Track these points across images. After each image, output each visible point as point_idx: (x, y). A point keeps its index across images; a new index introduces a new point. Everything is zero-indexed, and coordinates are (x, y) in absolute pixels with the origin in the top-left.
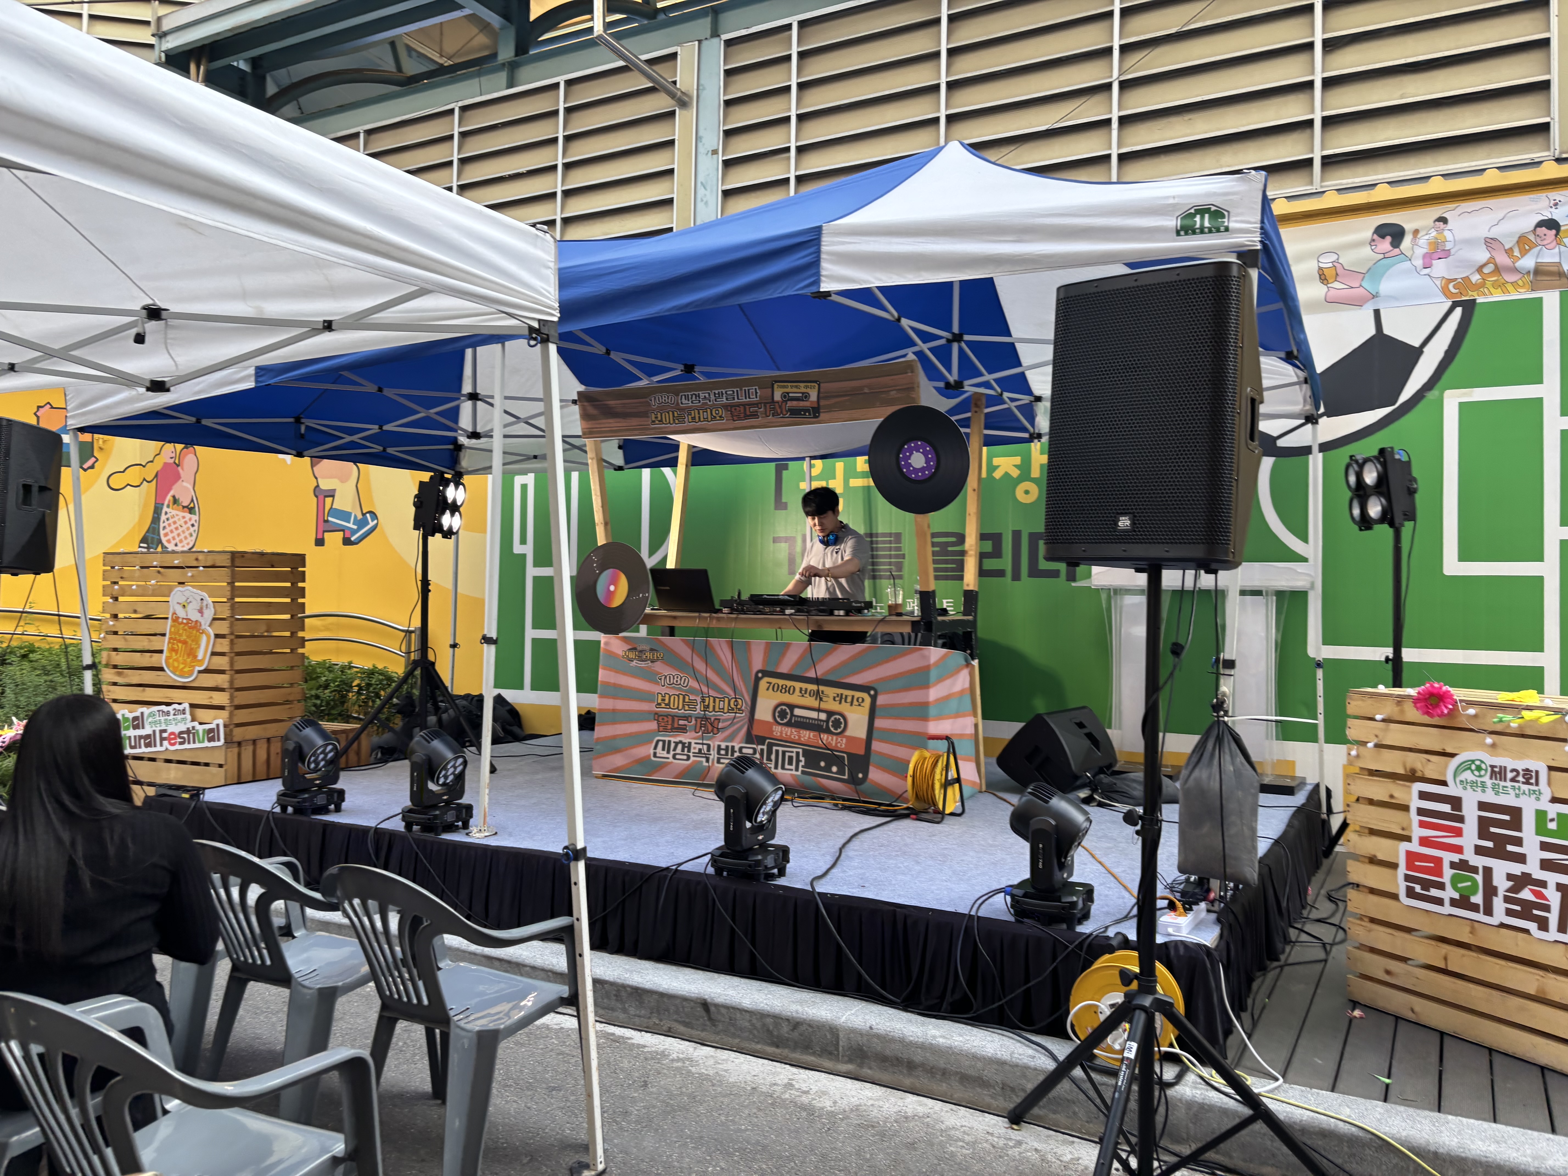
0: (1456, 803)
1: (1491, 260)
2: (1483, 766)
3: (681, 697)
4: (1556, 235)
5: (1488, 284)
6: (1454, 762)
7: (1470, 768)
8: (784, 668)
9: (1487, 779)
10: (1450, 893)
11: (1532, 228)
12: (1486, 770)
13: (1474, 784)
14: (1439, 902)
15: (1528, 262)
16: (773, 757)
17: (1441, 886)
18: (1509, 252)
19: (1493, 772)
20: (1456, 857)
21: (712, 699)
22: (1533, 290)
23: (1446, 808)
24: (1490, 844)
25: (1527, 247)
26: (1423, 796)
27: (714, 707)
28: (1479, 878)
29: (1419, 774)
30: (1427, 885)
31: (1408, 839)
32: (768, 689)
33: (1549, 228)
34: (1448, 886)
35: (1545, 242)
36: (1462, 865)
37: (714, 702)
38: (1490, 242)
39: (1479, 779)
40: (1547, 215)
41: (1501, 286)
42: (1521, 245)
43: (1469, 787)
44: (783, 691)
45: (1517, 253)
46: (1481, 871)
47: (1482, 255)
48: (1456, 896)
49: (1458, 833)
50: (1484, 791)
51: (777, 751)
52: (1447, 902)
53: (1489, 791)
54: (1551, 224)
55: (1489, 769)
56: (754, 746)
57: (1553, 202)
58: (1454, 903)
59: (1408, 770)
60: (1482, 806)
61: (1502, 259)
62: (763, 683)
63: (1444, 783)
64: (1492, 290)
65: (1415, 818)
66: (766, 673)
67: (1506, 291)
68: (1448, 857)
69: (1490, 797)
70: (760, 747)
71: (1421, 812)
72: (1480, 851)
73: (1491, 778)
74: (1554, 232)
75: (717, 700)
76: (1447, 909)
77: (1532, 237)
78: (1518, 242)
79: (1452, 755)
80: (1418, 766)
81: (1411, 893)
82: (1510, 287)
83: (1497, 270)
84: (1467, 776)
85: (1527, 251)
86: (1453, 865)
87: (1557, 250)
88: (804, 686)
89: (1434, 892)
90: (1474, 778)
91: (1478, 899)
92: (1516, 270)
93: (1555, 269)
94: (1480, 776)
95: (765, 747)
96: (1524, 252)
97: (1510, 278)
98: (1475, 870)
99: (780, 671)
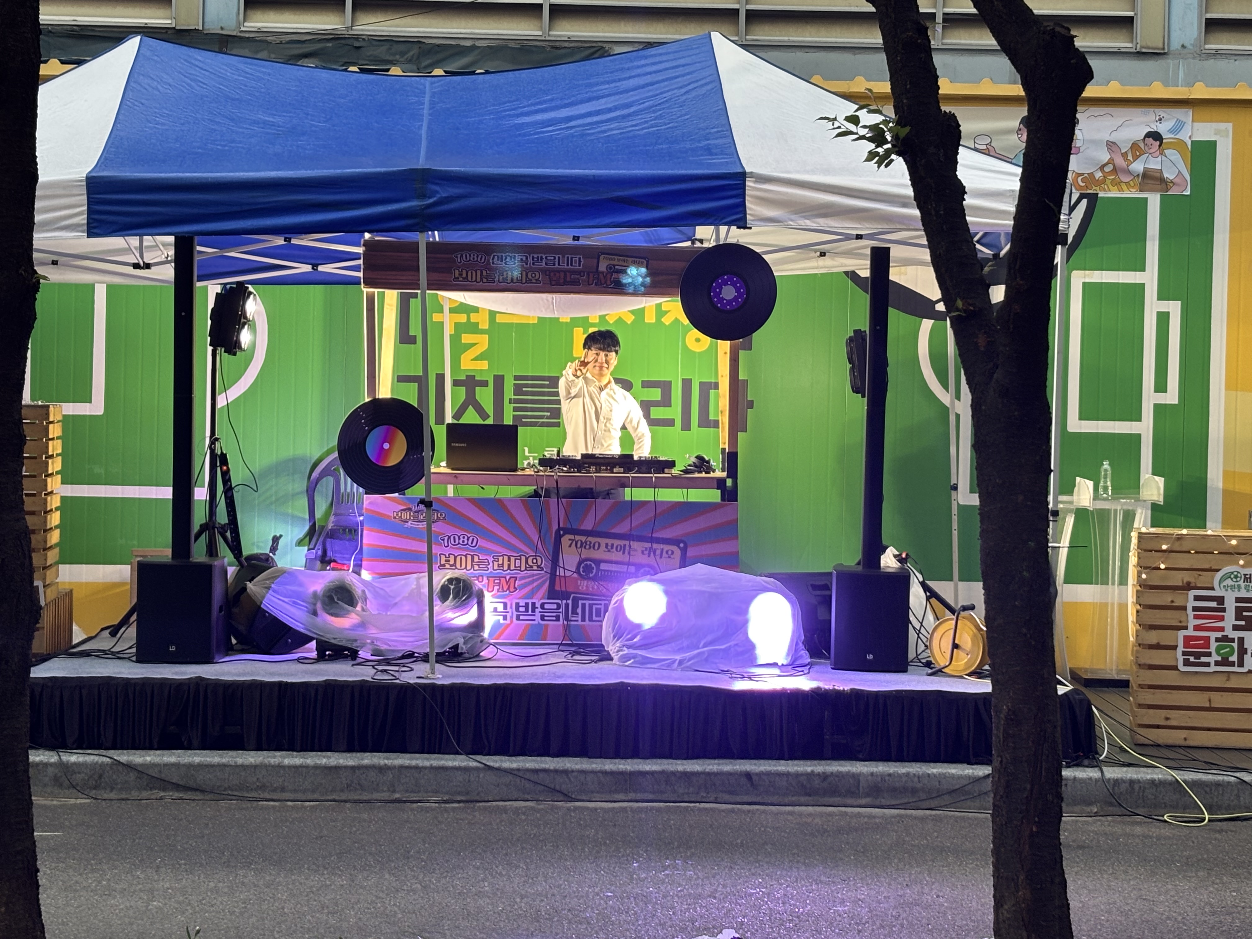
0: (1220, 600)
1: (1111, 161)
2: (1239, 575)
3: (469, 557)
4: (1160, 146)
5: (1108, 182)
6: (1219, 575)
7: (1230, 577)
8: (588, 525)
9: (1241, 583)
10: (1216, 657)
11: (1142, 138)
12: (1241, 577)
13: (1232, 587)
14: (1208, 665)
15: (1138, 167)
16: (579, 610)
17: (1209, 655)
18: (1124, 155)
19: (1245, 578)
20: (1219, 635)
21: (506, 558)
22: (1141, 191)
23: (1214, 604)
24: (1243, 623)
25: (1138, 154)
26: (1197, 598)
27: (509, 566)
28: (1235, 645)
29: (1192, 585)
30: (1198, 655)
31: (1186, 628)
32: (570, 546)
33: (1155, 140)
34: (1214, 653)
35: (1152, 151)
36: (1225, 639)
37: (509, 560)
38: (1111, 145)
39: (1236, 584)
40: (1154, 128)
41: (1117, 184)
42: (1134, 151)
43: (1229, 589)
44: (587, 547)
45: (1130, 157)
46: (1236, 641)
47: (1105, 157)
48: (1219, 659)
49: (1222, 619)
50: (1239, 591)
51: (584, 605)
52: (1213, 664)
53: (1243, 590)
54: (1155, 136)
55: (1243, 577)
56: (560, 602)
57: (1158, 118)
58: (1217, 663)
59: (1185, 582)
60: (1238, 600)
61: (1120, 161)
62: (566, 540)
63: (1212, 589)
64: (1111, 187)
65: (1191, 613)
66: (568, 531)
67: (1121, 190)
68: (1213, 635)
69: (1243, 594)
70: (564, 602)
71: (1195, 609)
72: (1236, 628)
73: (1244, 582)
74: (1158, 143)
75: (513, 559)
76: (1213, 668)
77: (1142, 145)
78: (1131, 148)
79: (1218, 570)
80: (1192, 580)
81: (1187, 663)
82: (1124, 187)
83: (1115, 170)
84: (1229, 582)
85: (1138, 157)
86: (1217, 640)
87: (1159, 159)
88: (610, 541)
89: (1203, 659)
90: (1233, 583)
91: (1234, 658)
92: (1129, 172)
93: (1158, 175)
94: (1237, 582)
95: (570, 602)
96: (1136, 158)
97: (1125, 178)
98: (1233, 640)
99: (582, 528)
